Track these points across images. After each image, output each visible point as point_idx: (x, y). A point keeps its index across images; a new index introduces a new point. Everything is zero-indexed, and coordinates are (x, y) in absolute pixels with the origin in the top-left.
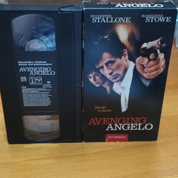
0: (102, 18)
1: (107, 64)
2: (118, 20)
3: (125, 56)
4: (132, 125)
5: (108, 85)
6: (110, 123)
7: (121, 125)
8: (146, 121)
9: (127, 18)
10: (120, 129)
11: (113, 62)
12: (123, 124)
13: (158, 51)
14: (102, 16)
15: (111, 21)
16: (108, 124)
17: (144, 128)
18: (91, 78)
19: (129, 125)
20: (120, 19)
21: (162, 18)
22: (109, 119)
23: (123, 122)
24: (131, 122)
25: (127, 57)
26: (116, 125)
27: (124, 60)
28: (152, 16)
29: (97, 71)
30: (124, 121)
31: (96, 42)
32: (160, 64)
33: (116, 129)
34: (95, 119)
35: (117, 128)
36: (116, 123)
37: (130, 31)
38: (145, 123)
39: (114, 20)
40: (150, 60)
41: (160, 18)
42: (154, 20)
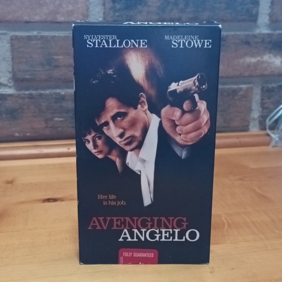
0: (103, 40)
1: (114, 118)
2: (127, 43)
3: (143, 104)
4: (163, 231)
5: (118, 156)
6: (125, 227)
7: (143, 230)
8: (187, 223)
9: (141, 41)
10: (143, 239)
11: (123, 115)
12: (148, 230)
13: (196, 96)
14: (102, 37)
15: (116, 46)
16: (122, 228)
17: (184, 237)
18: (89, 142)
19: (157, 231)
20: (131, 41)
21: (197, 42)
22: (122, 218)
23: (147, 225)
24: (161, 227)
25: (146, 107)
26: (136, 231)
27: (142, 112)
28: (181, 38)
29: (99, 130)
30: (149, 224)
31: (94, 80)
32: (201, 120)
33: (135, 240)
34: (99, 218)
35: (138, 237)
36: (135, 227)
37: (147, 62)
38: (185, 227)
39: (121, 44)
40: (184, 112)
41: (195, 41)
42: (184, 44)
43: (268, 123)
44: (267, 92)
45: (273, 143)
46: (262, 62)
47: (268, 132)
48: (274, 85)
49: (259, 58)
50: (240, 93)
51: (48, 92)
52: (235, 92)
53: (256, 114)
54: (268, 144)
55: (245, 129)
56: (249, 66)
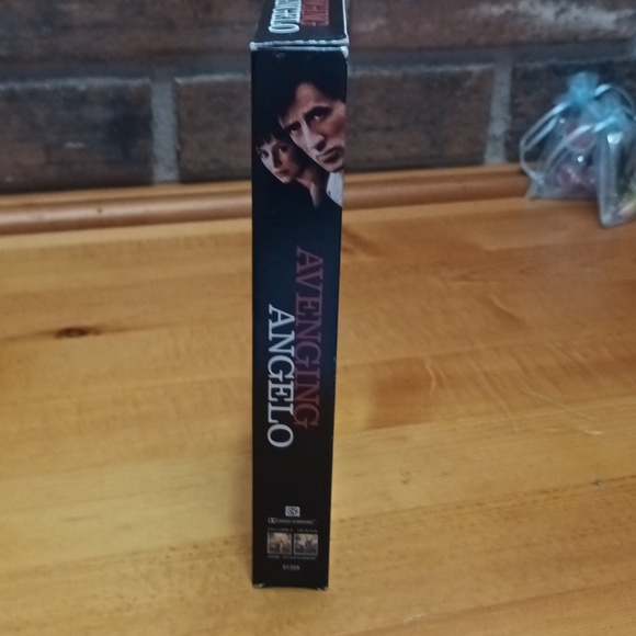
43: (524, 147)
44: (523, 81)
45: (532, 192)
46: (515, 15)
47: (524, 165)
48: (539, 65)
49: (508, 7)
50: (468, 84)
51: (48, 85)
52: (455, 82)
53: (498, 128)
54: (521, 193)
55: (475, 159)
56: (487, 23)
